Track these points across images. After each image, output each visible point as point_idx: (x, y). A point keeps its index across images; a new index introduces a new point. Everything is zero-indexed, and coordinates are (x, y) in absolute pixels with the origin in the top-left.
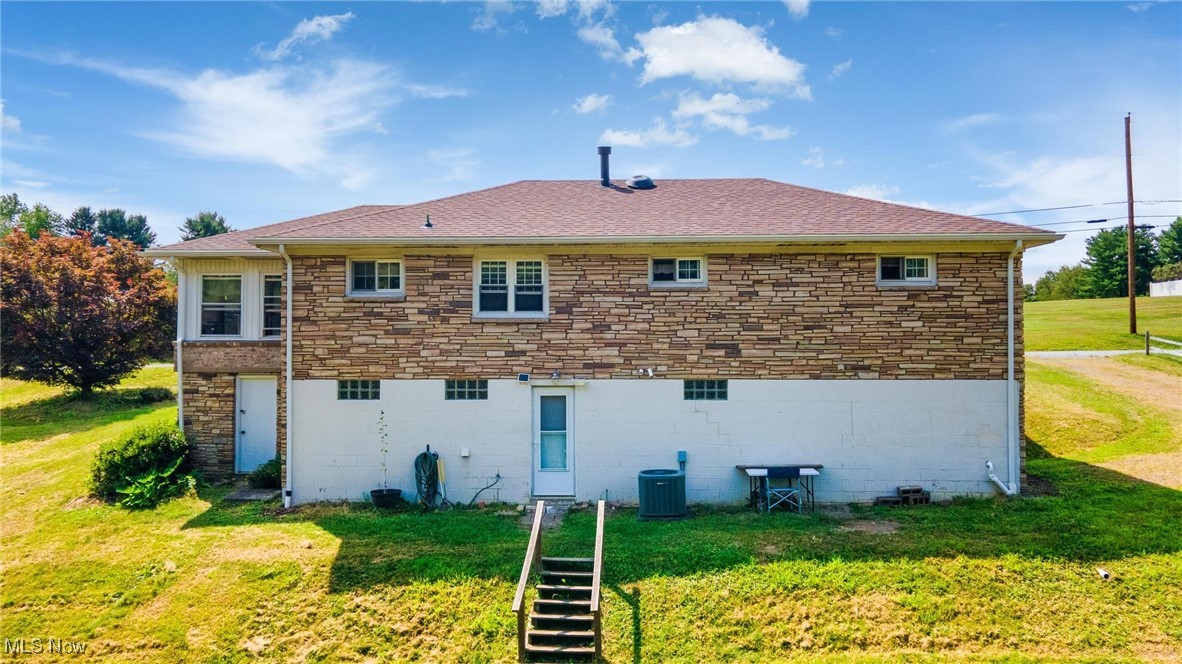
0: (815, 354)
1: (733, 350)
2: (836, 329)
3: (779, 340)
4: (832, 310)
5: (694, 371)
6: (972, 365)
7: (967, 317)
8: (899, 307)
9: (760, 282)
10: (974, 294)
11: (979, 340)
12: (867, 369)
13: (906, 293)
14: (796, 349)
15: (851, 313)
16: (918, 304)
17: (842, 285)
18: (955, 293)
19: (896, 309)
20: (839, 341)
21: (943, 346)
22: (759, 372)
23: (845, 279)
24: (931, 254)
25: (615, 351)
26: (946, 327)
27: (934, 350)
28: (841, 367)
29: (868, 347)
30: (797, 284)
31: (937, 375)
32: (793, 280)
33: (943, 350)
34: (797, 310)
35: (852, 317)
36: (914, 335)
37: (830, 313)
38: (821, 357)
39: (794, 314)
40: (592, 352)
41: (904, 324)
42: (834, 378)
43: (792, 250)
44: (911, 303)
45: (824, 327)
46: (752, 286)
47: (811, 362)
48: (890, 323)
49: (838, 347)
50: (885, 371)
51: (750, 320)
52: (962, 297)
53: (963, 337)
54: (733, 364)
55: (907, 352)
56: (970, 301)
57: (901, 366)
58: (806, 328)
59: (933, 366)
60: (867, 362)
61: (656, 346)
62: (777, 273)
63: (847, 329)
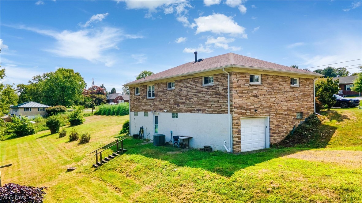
0: (191, 106)
1: (178, 105)
2: (195, 99)
3: (185, 102)
4: (194, 93)
5: (173, 111)
6: (221, 109)
7: (220, 94)
8: (206, 92)
9: (182, 87)
10: (221, 87)
11: (222, 101)
12: (200, 110)
13: (207, 88)
14: (188, 105)
16: (210, 91)
17: (195, 86)
18: (217, 87)
20: (195, 102)
21: (215, 103)
22: (182, 111)
25: (163, 106)
26: (215, 97)
27: (213, 105)
28: (195, 110)
29: (200, 104)
30: (188, 87)
31: (214, 112)
33: (215, 105)
34: (188, 94)
35: (197, 95)
36: (209, 100)
38: (192, 107)
39: (188, 95)
40: (160, 106)
41: (207, 97)
42: (194, 113)
43: (187, 78)
44: (208, 91)
45: (192, 98)
47: (191, 108)
48: (204, 97)
49: (195, 104)
50: (204, 111)
51: (181, 97)
52: (219, 88)
53: (219, 100)
54: (179, 109)
55: (208, 105)
57: (206, 109)
58: (190, 99)
59: (213, 110)
60: (200, 108)
61: (168, 104)
62: (184, 84)
63: (196, 99)
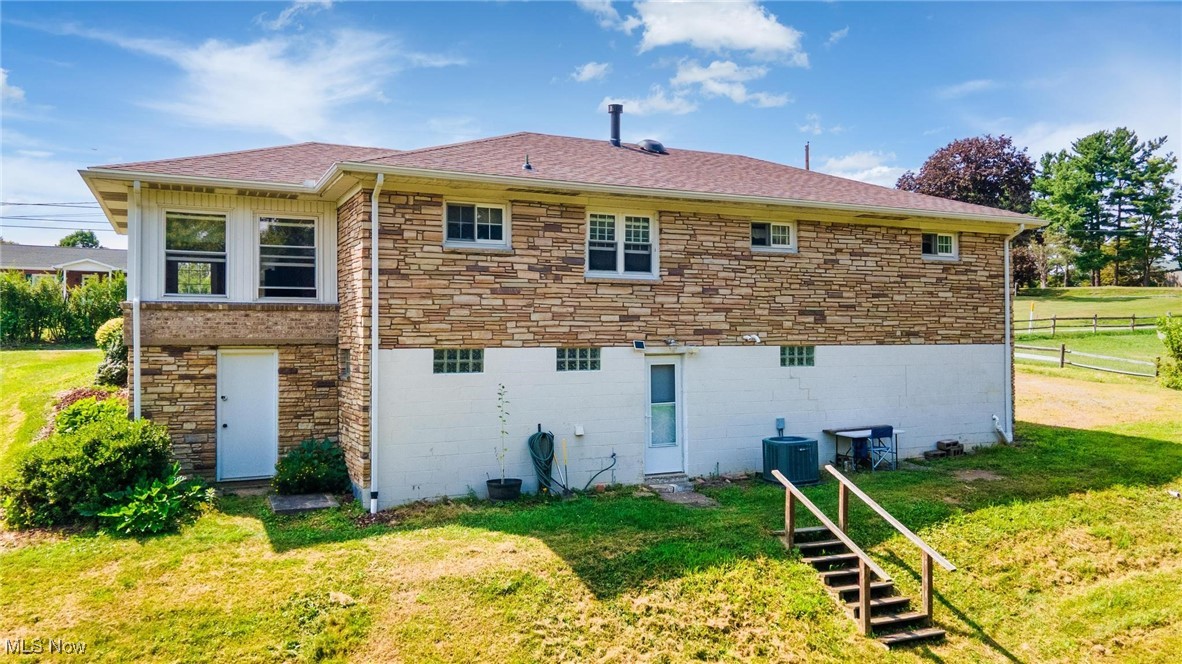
0: (880, 321)
1: (820, 317)
2: (896, 297)
3: (854, 307)
4: (892, 280)
5: (790, 337)
6: (984, 332)
7: (980, 289)
8: (938, 279)
9: (839, 250)
10: (984, 270)
11: (987, 310)
12: (916, 334)
13: (942, 267)
14: (867, 316)
15: (905, 283)
16: (950, 277)
17: (899, 257)
18: (973, 268)
19: (934, 280)
20: (897, 309)
21: (965, 315)
22: (840, 338)
23: (901, 252)
24: (954, 233)
25: (721, 317)
26: (967, 298)
27: (960, 318)
28: (899, 333)
29: (919, 315)
30: (867, 254)
31: (962, 341)
32: (865, 250)
33: (964, 318)
34: (868, 279)
35: (906, 287)
36: (946, 305)
37: (890, 283)
38: (885, 323)
39: (866, 283)
40: (701, 318)
41: (940, 294)
42: (893, 343)
43: (864, 221)
44: (944, 276)
45: (886, 296)
46: (835, 254)
47: (878, 329)
48: (931, 293)
49: (895, 314)
50: (929, 337)
51: (834, 287)
52: (976, 271)
53: (977, 307)
54: (820, 330)
55: (943, 320)
56: (982, 275)
57: (939, 332)
58: (874, 296)
59: (959, 332)
60: (916, 329)
61: (758, 312)
62: (852, 242)
63: (903, 298)
